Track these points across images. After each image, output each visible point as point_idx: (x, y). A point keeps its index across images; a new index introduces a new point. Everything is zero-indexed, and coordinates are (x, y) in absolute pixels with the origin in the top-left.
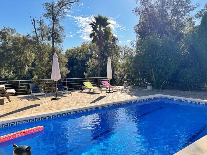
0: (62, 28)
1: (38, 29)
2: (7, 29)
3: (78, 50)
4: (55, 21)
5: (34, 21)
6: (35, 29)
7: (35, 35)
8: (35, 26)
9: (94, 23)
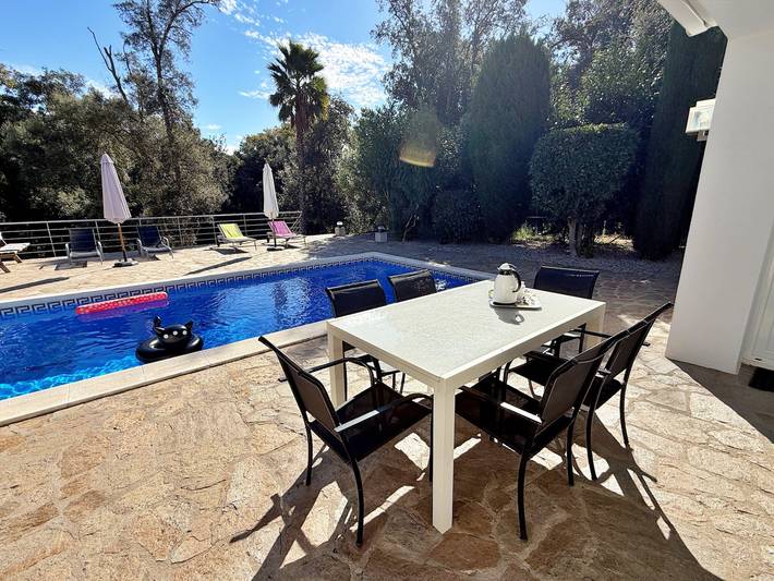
0: (184, 80)
1: (127, 81)
2: (55, 75)
3: (271, 138)
4: (161, 57)
5: (109, 56)
6: (118, 80)
7: (119, 96)
8: (114, 71)
9: (282, 63)
